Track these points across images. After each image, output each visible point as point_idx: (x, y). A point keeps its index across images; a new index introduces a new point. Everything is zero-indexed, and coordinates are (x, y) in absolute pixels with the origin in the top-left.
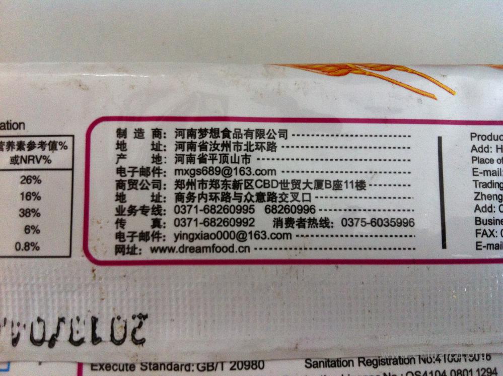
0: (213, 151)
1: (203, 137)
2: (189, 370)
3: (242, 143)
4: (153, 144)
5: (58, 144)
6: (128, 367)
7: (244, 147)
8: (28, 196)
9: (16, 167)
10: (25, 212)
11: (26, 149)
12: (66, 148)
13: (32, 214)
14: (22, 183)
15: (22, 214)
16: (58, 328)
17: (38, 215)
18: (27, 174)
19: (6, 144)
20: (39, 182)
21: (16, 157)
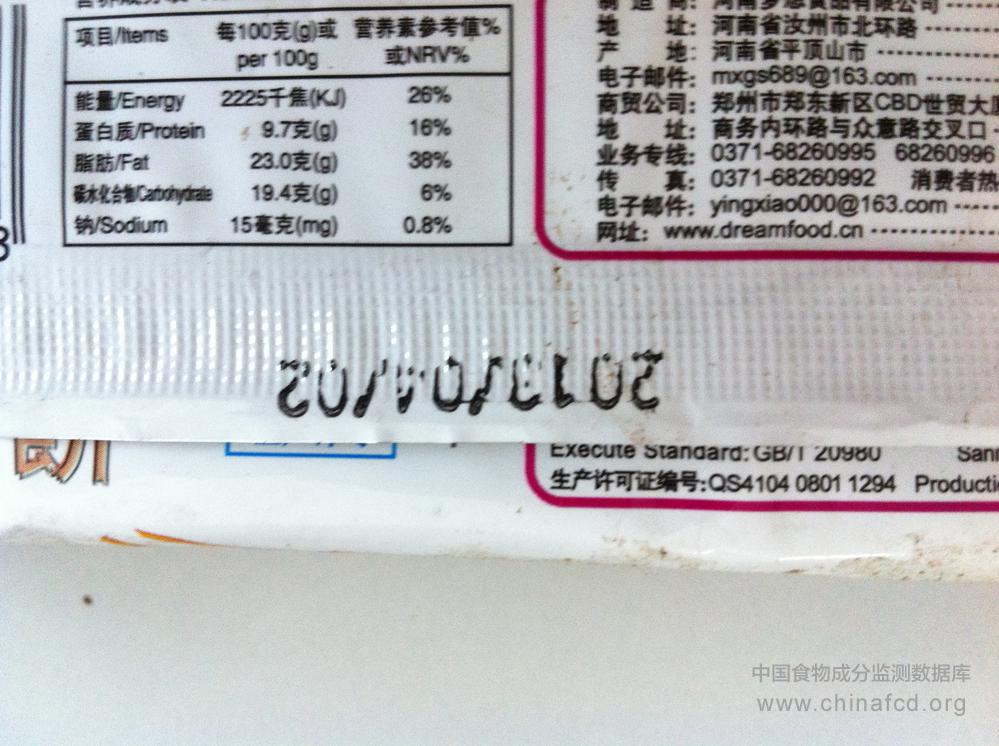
0: (792, 33)
1: (771, 6)
2: (738, 459)
3: (848, 19)
4: (670, 22)
5: (480, 23)
6: (622, 450)
7: (853, 28)
8: (425, 127)
9: (398, 69)
10: (421, 159)
11: (418, 33)
12: (496, 30)
13: (435, 162)
14: (412, 101)
15: (415, 163)
16: (489, 377)
17: (447, 164)
18: (421, 82)
19: (376, 24)
20: (446, 98)
21: (398, 49)
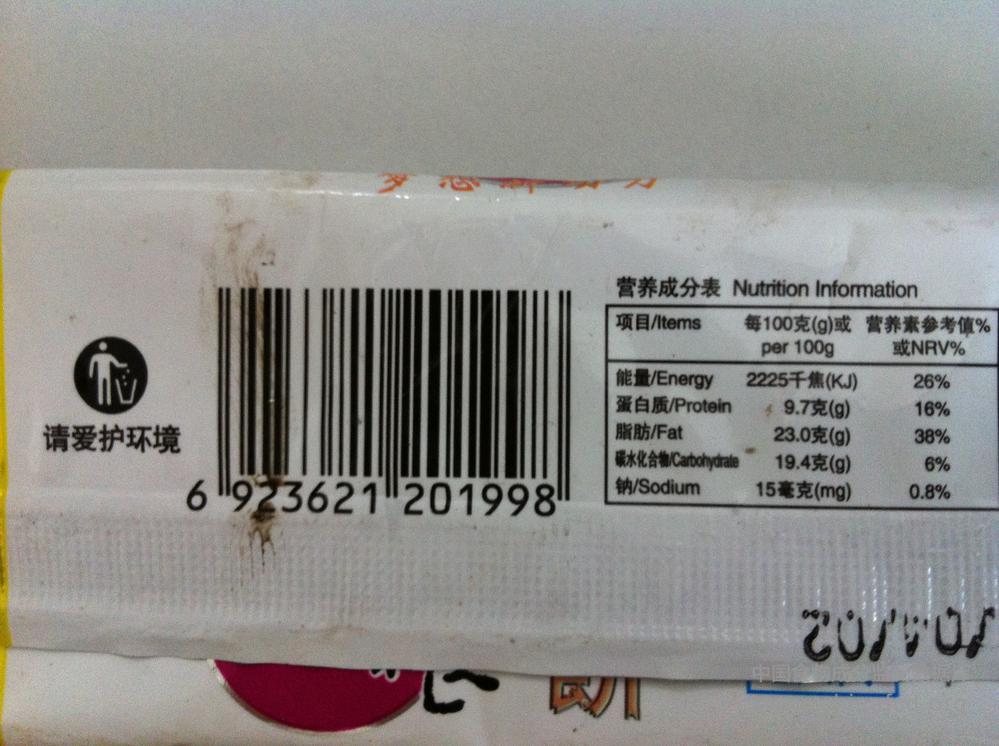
5: (974, 323)
8: (929, 408)
9: (904, 359)
10: (925, 435)
11: (921, 330)
12: (987, 329)
13: (937, 439)
14: (916, 386)
15: (920, 439)
16: (983, 626)
17: (947, 440)
18: (924, 371)
19: (884, 321)
20: (946, 385)
21: (904, 342)
